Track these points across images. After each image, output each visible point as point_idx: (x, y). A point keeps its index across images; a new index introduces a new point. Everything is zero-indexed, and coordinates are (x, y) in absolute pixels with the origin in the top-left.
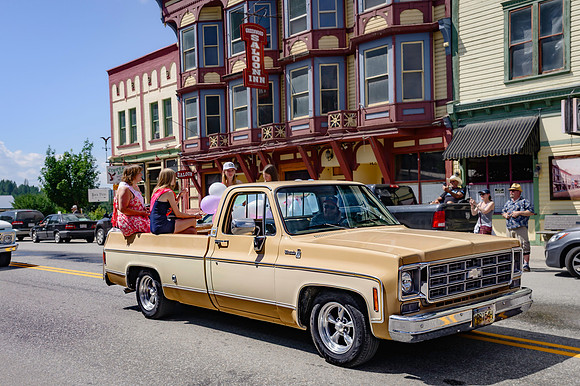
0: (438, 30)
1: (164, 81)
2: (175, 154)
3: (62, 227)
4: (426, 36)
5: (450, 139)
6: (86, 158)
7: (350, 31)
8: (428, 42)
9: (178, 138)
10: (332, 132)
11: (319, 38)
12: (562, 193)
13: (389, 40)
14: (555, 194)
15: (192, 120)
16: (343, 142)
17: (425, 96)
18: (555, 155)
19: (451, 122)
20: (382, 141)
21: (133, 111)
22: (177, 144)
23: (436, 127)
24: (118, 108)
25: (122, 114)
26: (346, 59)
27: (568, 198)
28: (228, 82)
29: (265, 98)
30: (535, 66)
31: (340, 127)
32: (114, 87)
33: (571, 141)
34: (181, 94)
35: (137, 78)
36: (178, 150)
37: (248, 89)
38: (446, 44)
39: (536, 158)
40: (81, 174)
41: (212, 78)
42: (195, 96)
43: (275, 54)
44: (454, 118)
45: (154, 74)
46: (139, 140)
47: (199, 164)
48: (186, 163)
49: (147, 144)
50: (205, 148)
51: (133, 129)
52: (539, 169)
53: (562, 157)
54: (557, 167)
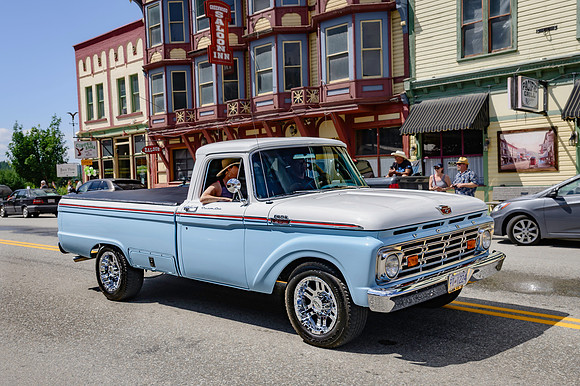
0: (395, 9)
1: (131, 57)
2: (143, 129)
3: (30, 202)
4: (384, 15)
5: (407, 115)
6: (54, 134)
7: (312, 9)
8: (386, 21)
9: (145, 113)
10: (295, 108)
11: (282, 16)
12: (508, 166)
13: (349, 19)
14: (503, 167)
15: (159, 95)
16: (306, 118)
17: (383, 74)
18: (503, 129)
19: (408, 98)
20: (343, 117)
21: (100, 87)
22: (144, 120)
23: (394, 103)
24: (85, 83)
25: (89, 89)
26: (308, 37)
27: (514, 170)
28: (194, 58)
29: (230, 74)
30: (485, 45)
31: (303, 103)
32: (81, 62)
33: (517, 117)
34: (148, 69)
35: (104, 54)
36: (145, 126)
37: (214, 65)
38: (403, 23)
39: (486, 133)
40: (49, 149)
41: (178, 54)
42: (161, 71)
43: (239, 31)
44: (410, 94)
45: (121, 49)
46: (107, 115)
47: (166, 139)
48: (153, 138)
49: (115, 119)
50: (172, 124)
51: (101, 105)
52: (488, 143)
53: (509, 132)
54: (504, 141)
